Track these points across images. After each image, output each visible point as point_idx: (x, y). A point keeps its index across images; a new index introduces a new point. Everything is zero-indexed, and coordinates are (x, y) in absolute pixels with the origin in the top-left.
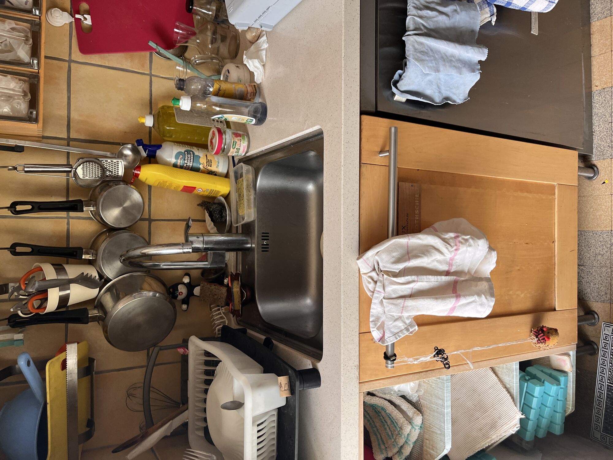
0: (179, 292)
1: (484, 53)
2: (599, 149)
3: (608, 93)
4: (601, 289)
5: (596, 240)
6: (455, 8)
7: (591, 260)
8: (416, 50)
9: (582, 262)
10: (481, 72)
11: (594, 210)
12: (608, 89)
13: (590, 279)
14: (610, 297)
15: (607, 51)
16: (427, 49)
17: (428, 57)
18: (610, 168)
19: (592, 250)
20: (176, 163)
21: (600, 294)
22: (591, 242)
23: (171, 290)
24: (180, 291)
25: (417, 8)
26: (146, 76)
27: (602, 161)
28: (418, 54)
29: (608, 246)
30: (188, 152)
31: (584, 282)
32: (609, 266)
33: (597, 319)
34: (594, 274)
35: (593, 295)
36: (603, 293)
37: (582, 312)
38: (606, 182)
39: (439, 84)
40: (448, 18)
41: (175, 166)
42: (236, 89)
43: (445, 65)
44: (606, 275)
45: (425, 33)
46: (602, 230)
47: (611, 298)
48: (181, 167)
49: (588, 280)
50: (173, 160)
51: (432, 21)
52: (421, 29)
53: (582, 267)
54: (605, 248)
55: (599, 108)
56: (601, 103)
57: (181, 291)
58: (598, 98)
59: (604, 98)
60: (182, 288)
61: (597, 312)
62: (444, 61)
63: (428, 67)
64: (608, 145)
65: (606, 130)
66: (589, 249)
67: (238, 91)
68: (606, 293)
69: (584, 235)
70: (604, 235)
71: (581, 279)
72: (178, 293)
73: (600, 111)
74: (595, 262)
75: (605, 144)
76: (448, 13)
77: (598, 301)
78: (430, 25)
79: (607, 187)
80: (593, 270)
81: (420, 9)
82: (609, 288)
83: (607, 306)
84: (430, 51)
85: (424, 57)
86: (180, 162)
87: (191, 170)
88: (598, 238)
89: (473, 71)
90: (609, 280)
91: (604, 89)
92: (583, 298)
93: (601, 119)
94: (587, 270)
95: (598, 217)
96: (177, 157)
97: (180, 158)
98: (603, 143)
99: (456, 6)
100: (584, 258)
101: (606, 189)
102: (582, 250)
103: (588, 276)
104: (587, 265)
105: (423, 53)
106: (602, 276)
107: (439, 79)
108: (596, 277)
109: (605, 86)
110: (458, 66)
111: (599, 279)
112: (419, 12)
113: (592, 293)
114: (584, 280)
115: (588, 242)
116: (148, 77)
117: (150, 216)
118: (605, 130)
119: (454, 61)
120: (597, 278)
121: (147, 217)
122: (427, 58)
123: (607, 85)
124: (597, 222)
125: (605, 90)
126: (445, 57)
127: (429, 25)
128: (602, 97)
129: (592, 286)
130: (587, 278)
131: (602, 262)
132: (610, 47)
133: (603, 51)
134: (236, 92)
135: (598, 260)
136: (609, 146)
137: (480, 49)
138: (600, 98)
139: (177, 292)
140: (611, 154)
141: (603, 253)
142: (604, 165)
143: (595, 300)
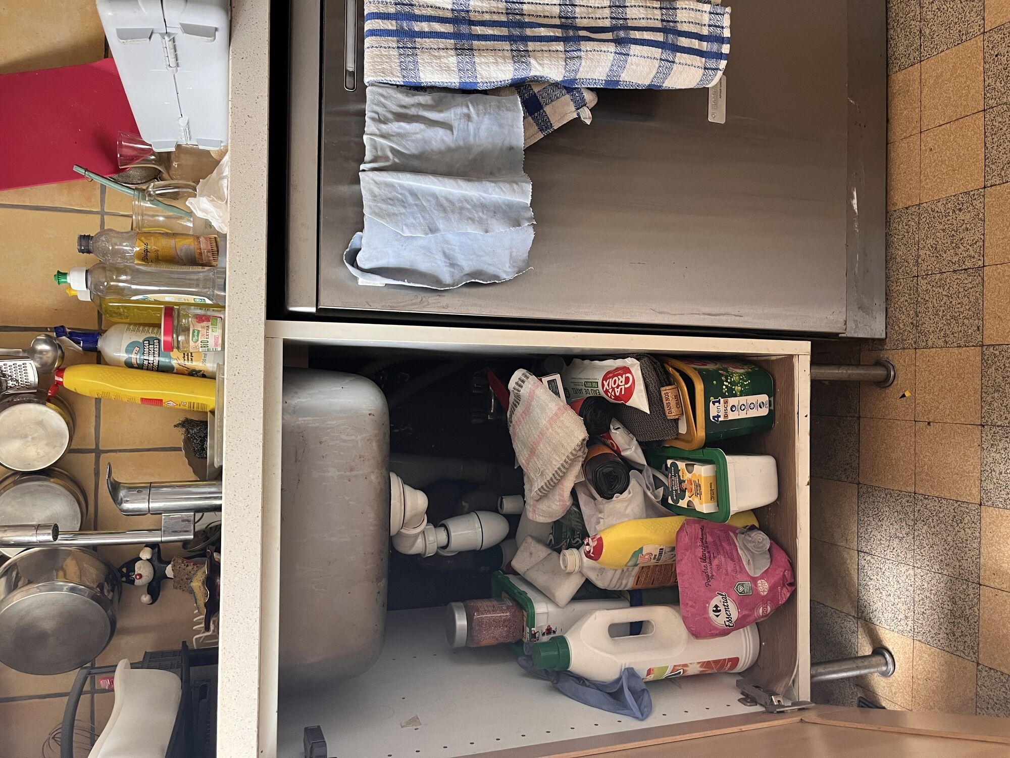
0: (136, 573)
1: (523, 192)
2: (896, 327)
3: (913, 217)
4: (898, 607)
5: (891, 507)
6: (465, 110)
7: (883, 545)
8: (374, 196)
9: (869, 547)
10: (535, 223)
11: (887, 448)
12: (913, 209)
13: (881, 582)
14: (912, 625)
15: (914, 132)
16: (401, 194)
17: (405, 207)
18: (913, 367)
19: (884, 526)
20: (129, 360)
21: (896, 616)
22: (882, 511)
23: (124, 570)
24: (137, 571)
25: (380, 120)
26: (92, 215)
27: (901, 353)
28: (379, 204)
29: (910, 524)
30: (150, 341)
31: (871, 587)
32: (912, 564)
33: (891, 667)
34: (887, 574)
35: (885, 615)
36: (901, 616)
37: (869, 645)
38: (907, 394)
39: (447, 251)
40: (448, 132)
41: (129, 365)
42: (177, 248)
43: (447, 219)
44: (907, 580)
45: (395, 164)
46: (900, 489)
47: (914, 629)
48: (140, 367)
49: (878, 585)
50: (123, 356)
51: (412, 141)
52: (386, 158)
53: (869, 558)
54: (905, 526)
55: (898, 247)
56: (901, 237)
57: (139, 572)
58: (897, 226)
59: (907, 227)
60: (142, 567)
61: (891, 650)
62: (445, 210)
63: (406, 225)
64: (910, 321)
65: (908, 292)
66: (879, 523)
67: (181, 250)
68: (906, 617)
69: (873, 495)
70: (903, 501)
71: (867, 579)
72: (134, 576)
73: (900, 253)
74: (889, 550)
75: (907, 319)
76: (449, 122)
77: (893, 630)
78: (409, 147)
79: (909, 405)
80: (886, 567)
81: (384, 122)
82: (912, 607)
83: (909, 643)
84: (409, 196)
85: (395, 210)
86: (135, 358)
87: (158, 371)
88: (893, 504)
89: (517, 223)
90: (912, 592)
91: (907, 208)
92: (870, 619)
93: (900, 268)
94: (877, 565)
95: (894, 462)
96: (129, 350)
97: (135, 351)
98: (903, 318)
99: (468, 107)
100: (872, 539)
101: (907, 408)
102: (869, 522)
103: (878, 578)
104: (877, 554)
105: (391, 202)
106: (900, 582)
107: (446, 242)
108: (890, 580)
109: (909, 203)
110: (480, 218)
111: (895, 586)
112: (383, 126)
113: (885, 611)
114: (871, 582)
115: (878, 509)
116: (99, 216)
117: (97, 444)
118: (906, 291)
119: (468, 209)
120: (892, 583)
121: (94, 447)
122: (403, 210)
123: (912, 202)
124: (891, 473)
125: (910, 212)
126: (446, 204)
127: (406, 148)
128: (904, 223)
129: (884, 597)
130: (876, 580)
131: (900, 554)
132: (919, 125)
133: (908, 132)
134: (179, 253)
135: (894, 549)
136: (912, 323)
137: (515, 185)
138: (901, 226)
139: (133, 573)
140: (915, 339)
141: (902, 536)
142: (905, 361)
143: (888, 627)
